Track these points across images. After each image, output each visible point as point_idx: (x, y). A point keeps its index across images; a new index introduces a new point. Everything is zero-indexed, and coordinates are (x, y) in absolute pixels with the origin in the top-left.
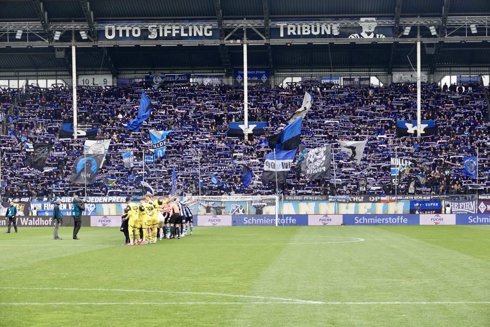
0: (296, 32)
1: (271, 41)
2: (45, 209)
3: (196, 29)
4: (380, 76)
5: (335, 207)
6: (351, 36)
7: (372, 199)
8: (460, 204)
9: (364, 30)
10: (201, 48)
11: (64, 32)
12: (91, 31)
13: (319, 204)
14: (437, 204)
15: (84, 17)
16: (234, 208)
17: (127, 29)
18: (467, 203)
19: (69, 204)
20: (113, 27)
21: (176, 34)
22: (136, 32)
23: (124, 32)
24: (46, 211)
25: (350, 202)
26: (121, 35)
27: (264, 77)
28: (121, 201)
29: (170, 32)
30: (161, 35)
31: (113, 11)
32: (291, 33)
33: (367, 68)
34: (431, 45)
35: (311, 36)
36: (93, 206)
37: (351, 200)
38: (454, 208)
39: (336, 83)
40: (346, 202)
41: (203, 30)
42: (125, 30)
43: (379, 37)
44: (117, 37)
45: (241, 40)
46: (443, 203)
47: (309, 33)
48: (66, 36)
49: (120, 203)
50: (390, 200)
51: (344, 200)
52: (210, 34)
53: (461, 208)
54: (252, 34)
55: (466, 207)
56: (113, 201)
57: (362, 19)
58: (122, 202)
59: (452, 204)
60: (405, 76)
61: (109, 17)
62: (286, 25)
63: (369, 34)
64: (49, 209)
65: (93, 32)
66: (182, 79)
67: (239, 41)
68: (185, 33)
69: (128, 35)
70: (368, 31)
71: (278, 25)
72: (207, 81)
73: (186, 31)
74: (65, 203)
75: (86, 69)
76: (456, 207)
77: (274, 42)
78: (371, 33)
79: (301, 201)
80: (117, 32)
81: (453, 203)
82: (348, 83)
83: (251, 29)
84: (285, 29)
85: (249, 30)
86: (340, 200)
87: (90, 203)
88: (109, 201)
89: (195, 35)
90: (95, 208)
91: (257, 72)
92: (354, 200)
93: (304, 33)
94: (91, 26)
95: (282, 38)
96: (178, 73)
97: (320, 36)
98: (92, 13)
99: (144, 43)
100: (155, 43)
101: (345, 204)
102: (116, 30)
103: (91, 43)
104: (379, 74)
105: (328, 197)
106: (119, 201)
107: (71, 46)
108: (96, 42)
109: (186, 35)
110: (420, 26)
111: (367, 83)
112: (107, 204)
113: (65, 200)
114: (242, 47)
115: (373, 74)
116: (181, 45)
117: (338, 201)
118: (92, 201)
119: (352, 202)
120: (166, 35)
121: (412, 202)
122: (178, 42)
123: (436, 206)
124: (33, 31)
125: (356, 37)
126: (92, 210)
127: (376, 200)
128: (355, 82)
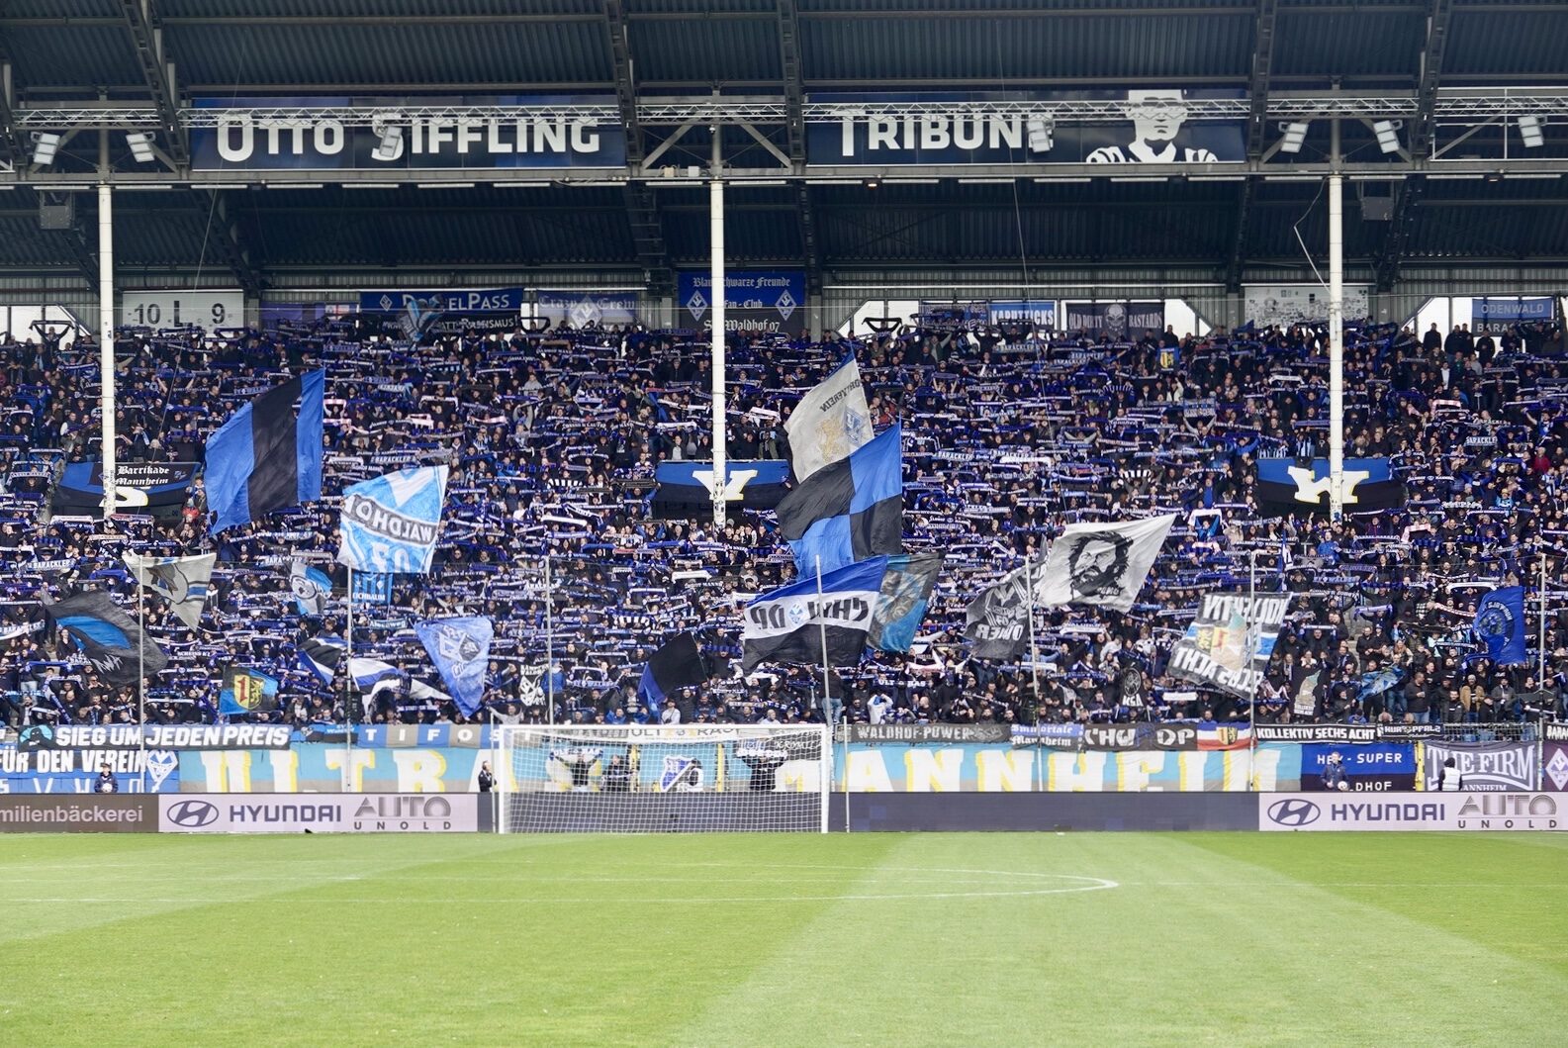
0: (899, 138)
1: (808, 171)
3: (541, 126)
4: (1200, 297)
5: (1035, 766)
6: (1095, 154)
7: (1166, 736)
8: (1482, 755)
9: (1141, 135)
10: (560, 195)
11: (71, 135)
12: (166, 133)
14: (1398, 757)
15: (144, 82)
17: (298, 126)
18: (1504, 753)
19: (84, 753)
20: (246, 120)
22: (329, 136)
23: (286, 136)
25: (1087, 748)
26: (274, 149)
27: (786, 298)
28: (268, 743)
29: (448, 137)
30: (417, 148)
31: (244, 60)
32: (882, 143)
33: (1152, 268)
34: (1378, 189)
35: (952, 154)
36: (168, 760)
37: (1090, 742)
39: (1044, 322)
40: (1072, 748)
41: (568, 129)
42: (290, 132)
43: (1196, 157)
44: (260, 155)
45: (704, 166)
46: (1419, 753)
47: (943, 144)
48: (78, 153)
49: (264, 747)
50: (1230, 743)
51: (1067, 742)
52: (594, 145)
53: (1483, 770)
54: (740, 148)
55: (1501, 769)
56: (239, 743)
57: (1135, 96)
58: (273, 747)
60: (1287, 299)
61: (233, 82)
62: (862, 113)
63: (1158, 147)
64: (11, 770)
65: (174, 136)
66: (492, 304)
67: (694, 171)
68: (501, 141)
69: (298, 148)
70: (1155, 136)
71: (835, 113)
72: (580, 315)
73: (507, 133)
74: (68, 748)
75: (150, 268)
77: (821, 174)
78: (1167, 143)
79: (913, 743)
80: (261, 136)
81: (1462, 754)
82: (1087, 322)
83: (738, 127)
84: (861, 130)
85: (732, 133)
86: (1053, 742)
87: (159, 748)
88: (225, 743)
89: (539, 148)
90: (177, 768)
91: (760, 281)
92: (1102, 742)
93: (927, 144)
94: (167, 117)
95: (848, 160)
96: (477, 286)
97: (984, 154)
98: (171, 69)
99: (355, 176)
100: (396, 175)
101: (1072, 757)
102: (256, 130)
103: (168, 175)
104: (1196, 292)
105: (1009, 729)
106: (261, 743)
107: (95, 188)
108: (184, 171)
109: (507, 148)
110: (1342, 122)
111: (1152, 322)
112: (219, 753)
113: (67, 738)
114: (704, 194)
115: (1176, 292)
116: (489, 185)
117: (1044, 745)
118: (164, 743)
119: (1097, 748)
120: (434, 149)
121: (1310, 748)
122: (479, 174)
123: (1394, 764)
125: (1112, 159)
126: (165, 775)
127: (1182, 742)
128: (1111, 318)
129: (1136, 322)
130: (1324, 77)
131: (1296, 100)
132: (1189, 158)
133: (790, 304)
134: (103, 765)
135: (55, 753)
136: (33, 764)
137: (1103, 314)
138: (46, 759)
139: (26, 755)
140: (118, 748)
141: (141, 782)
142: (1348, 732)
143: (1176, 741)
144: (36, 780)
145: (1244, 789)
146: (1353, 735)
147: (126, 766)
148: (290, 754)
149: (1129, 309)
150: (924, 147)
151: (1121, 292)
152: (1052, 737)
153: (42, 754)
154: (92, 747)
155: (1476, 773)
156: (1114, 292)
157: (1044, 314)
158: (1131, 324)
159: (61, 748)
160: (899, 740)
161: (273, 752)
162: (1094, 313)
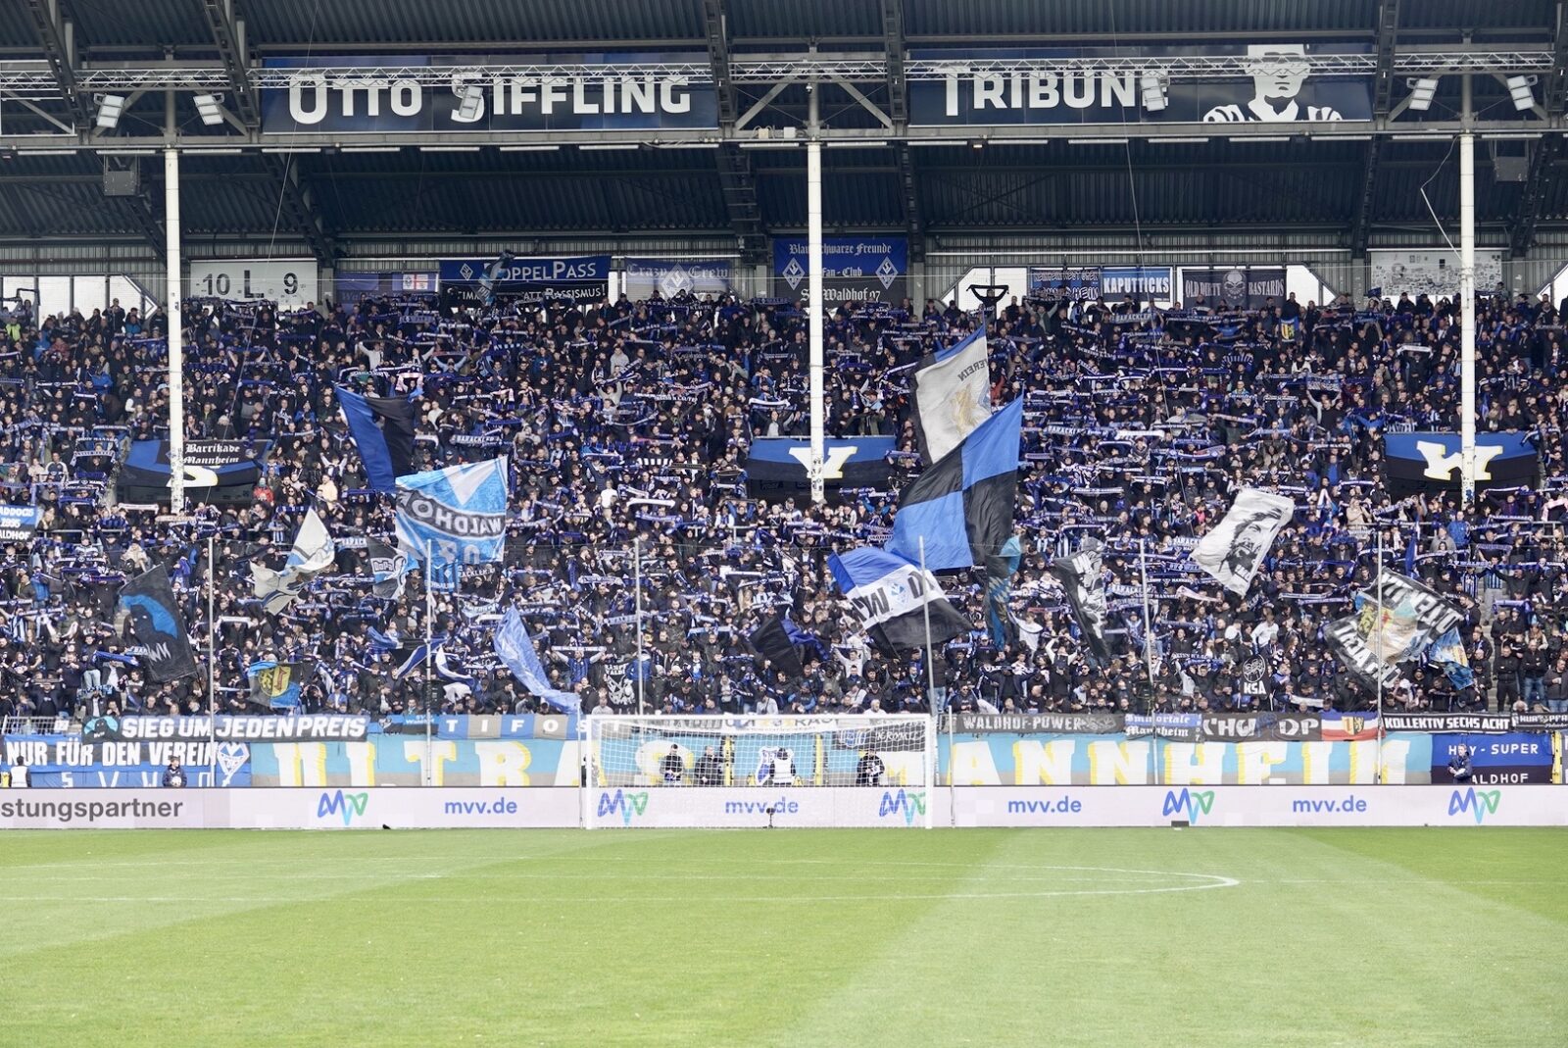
0: (1006, 97)
1: (910, 132)
2: (59, 762)
3: (629, 86)
4: (1324, 263)
5: (1151, 756)
6: (1212, 113)
7: (1289, 727)
9: (1261, 91)
10: (649, 158)
11: (135, 97)
12: (236, 94)
13: (1090, 749)
14: (1534, 748)
15: (212, 41)
17: (373, 86)
19: (152, 745)
20: (319, 80)
21: (554, 104)
22: (406, 95)
23: (361, 96)
24: (65, 768)
25: (1206, 738)
26: (348, 110)
27: (887, 266)
28: (344, 734)
29: (531, 97)
30: (499, 109)
31: (318, 20)
32: (988, 102)
33: (1272, 232)
34: (1512, 148)
36: (239, 753)
37: (1209, 732)
39: (1159, 290)
40: (1190, 739)
41: (657, 88)
42: (366, 92)
43: (1319, 115)
44: (334, 118)
45: (800, 127)
46: (1557, 744)
47: (1053, 102)
48: (143, 116)
49: (339, 739)
50: (1356, 733)
51: (1184, 733)
52: (684, 105)
54: (838, 108)
56: (314, 734)
57: (1255, 51)
58: (350, 739)
60: (1416, 266)
61: (306, 41)
62: (967, 70)
63: (1279, 105)
64: (75, 763)
65: (243, 97)
66: (578, 273)
67: (789, 132)
68: (587, 101)
69: (373, 109)
70: (1276, 93)
71: (938, 70)
73: (594, 93)
74: (135, 740)
75: (219, 237)
77: (923, 135)
78: (1288, 100)
79: (1021, 733)
80: (335, 97)
82: (1205, 289)
83: (836, 86)
84: (966, 88)
85: (830, 92)
86: (1170, 733)
87: (230, 740)
88: (299, 734)
89: (626, 108)
90: (249, 761)
91: (859, 248)
92: (1221, 733)
93: (1035, 103)
94: (237, 77)
95: (952, 120)
96: (562, 253)
97: (1095, 113)
98: (241, 26)
99: (434, 138)
100: (476, 138)
101: (1188, 747)
102: (330, 91)
103: (237, 139)
104: (1320, 258)
105: (1123, 719)
106: (337, 734)
107: (161, 152)
108: (254, 134)
109: (593, 109)
110: (1474, 77)
111: (1272, 289)
112: (293, 745)
113: (134, 729)
114: (801, 156)
115: (1298, 258)
116: (574, 147)
117: (1160, 736)
118: (235, 734)
119: (1216, 738)
120: (516, 110)
121: (1441, 739)
122: (562, 136)
123: (1530, 755)
124: (20, 94)
125: (1231, 117)
126: (236, 768)
127: (1305, 732)
128: (1229, 286)
129: (1256, 289)
130: (1455, 31)
131: (1425, 55)
132: (1312, 118)
133: (891, 272)
134: (172, 758)
135: (121, 745)
136: (98, 757)
138: (112, 752)
139: (91, 747)
140: (187, 740)
141: (210, 774)
142: (1481, 722)
143: (1299, 732)
144: (100, 774)
145: (1371, 781)
146: (1486, 724)
147: (195, 758)
148: (367, 748)
149: (1249, 276)
150: (1032, 106)
151: (1240, 258)
152: (1168, 728)
153: (106, 745)
154: (159, 739)
156: (1233, 258)
157: (1159, 281)
158: (1251, 292)
159: (127, 740)
160: (1007, 731)
161: (349, 745)
162: (1211, 281)
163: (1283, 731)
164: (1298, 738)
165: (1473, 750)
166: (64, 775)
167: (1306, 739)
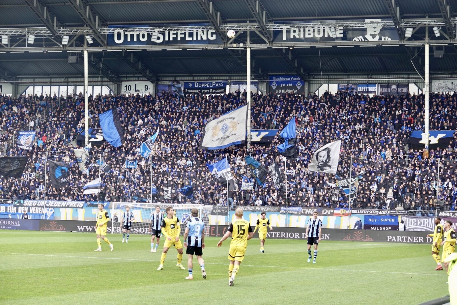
0: (299, 35)
1: (274, 45)
2: (8, 211)
5: (286, 219)
6: (355, 39)
7: (325, 211)
8: (418, 220)
9: (369, 32)
13: (270, 216)
14: (393, 220)
16: (185, 217)
17: (135, 33)
18: (425, 220)
19: (30, 208)
20: (122, 32)
21: (181, 38)
22: (143, 36)
23: (132, 36)
24: (10, 213)
25: (302, 214)
26: (129, 40)
27: (299, 83)
28: (78, 206)
29: (175, 36)
30: (167, 39)
32: (294, 36)
35: (313, 39)
36: (52, 211)
37: (303, 213)
38: (411, 224)
39: (373, 90)
40: (297, 214)
41: (207, 33)
42: (133, 35)
43: (385, 39)
44: (125, 42)
46: (400, 220)
47: (311, 36)
49: (77, 208)
50: (343, 214)
51: (296, 213)
52: (214, 38)
53: (418, 225)
54: (255, 38)
55: (424, 224)
56: (70, 206)
57: (367, 21)
58: (79, 208)
59: (409, 221)
60: (445, 84)
62: (289, 27)
63: (374, 36)
64: (12, 212)
66: (219, 85)
67: (241, 45)
68: (189, 37)
69: (135, 39)
70: (373, 33)
71: (281, 27)
72: (243, 88)
73: (191, 35)
74: (26, 206)
75: (128, 75)
76: (414, 224)
77: (277, 45)
78: (376, 35)
79: (252, 211)
80: (126, 36)
81: (410, 219)
82: (386, 90)
83: (254, 31)
84: (288, 32)
85: (253, 33)
86: (292, 212)
87: (49, 207)
88: (66, 206)
89: (199, 38)
90: (54, 213)
91: (292, 78)
92: (306, 213)
93: (307, 36)
95: (285, 41)
96: (215, 80)
97: (323, 39)
99: (151, 47)
100: (161, 47)
101: (296, 217)
102: (124, 34)
103: (102, 47)
104: (419, 81)
105: (280, 208)
106: (76, 206)
109: (191, 39)
111: (405, 90)
112: (65, 209)
113: (27, 203)
115: (413, 81)
116: (186, 49)
117: (289, 213)
118: (51, 206)
119: (304, 214)
120: (171, 39)
121: (367, 217)
122: (183, 46)
123: (392, 222)
124: (49, 36)
125: (360, 40)
126: (50, 215)
127: (329, 213)
128: (393, 89)
129: (400, 90)
130: (423, 15)
132: (383, 40)
133: (300, 85)
134: (24, 211)
135: (23, 207)
136: (17, 211)
137: (390, 88)
138: (21, 210)
139: (16, 208)
140: (39, 207)
141: (44, 216)
142: (379, 212)
143: (327, 213)
144: (18, 215)
145: (346, 228)
146: (380, 213)
147: (41, 212)
148: (83, 210)
149: (398, 86)
150: (306, 37)
151: (396, 81)
152: (292, 211)
153: (20, 208)
154: (32, 206)
155: (416, 225)
156: (394, 81)
157: (373, 88)
158: (398, 91)
159: (25, 206)
160: (248, 211)
161: (78, 209)
162: (388, 88)
163: (323, 213)
164: (326, 215)
165: (375, 220)
166: (9, 215)
167: (329, 215)
